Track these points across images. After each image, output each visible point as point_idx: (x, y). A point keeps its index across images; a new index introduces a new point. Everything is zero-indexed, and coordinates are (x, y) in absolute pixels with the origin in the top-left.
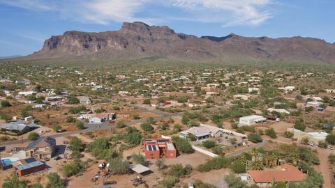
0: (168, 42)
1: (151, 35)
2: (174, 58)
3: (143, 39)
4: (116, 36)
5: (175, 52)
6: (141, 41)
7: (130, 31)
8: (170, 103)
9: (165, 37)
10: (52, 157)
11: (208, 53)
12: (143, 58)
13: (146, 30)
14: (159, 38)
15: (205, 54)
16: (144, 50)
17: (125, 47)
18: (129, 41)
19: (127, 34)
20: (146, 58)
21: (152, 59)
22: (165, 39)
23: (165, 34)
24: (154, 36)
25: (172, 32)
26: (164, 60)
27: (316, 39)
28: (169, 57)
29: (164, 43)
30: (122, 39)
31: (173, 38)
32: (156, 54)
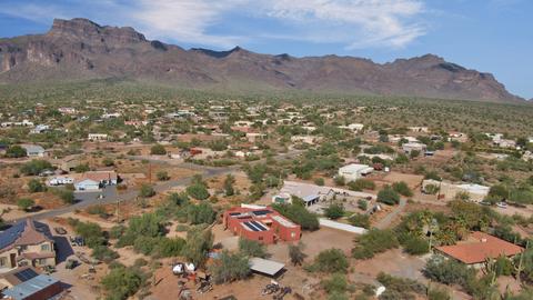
0: (133, 53)
1: (102, 40)
2: (148, 82)
3: (90, 48)
4: (42, 42)
5: (149, 72)
6: (86, 50)
7: (66, 34)
8: (201, 152)
9: (129, 46)
10: (57, 262)
11: (205, 76)
12: (92, 81)
13: (95, 33)
14: (117, 46)
15: (200, 78)
16: (92, 67)
17: (58, 61)
18: (64, 49)
19: (61, 39)
20: (97, 81)
21: (109, 81)
22: (129, 49)
23: (129, 41)
24: (110, 43)
25: (141, 37)
26: (129, 83)
27: (358, 59)
28: (139, 80)
29: (129, 55)
30: (53, 47)
31: (144, 48)
32: (115, 73)
